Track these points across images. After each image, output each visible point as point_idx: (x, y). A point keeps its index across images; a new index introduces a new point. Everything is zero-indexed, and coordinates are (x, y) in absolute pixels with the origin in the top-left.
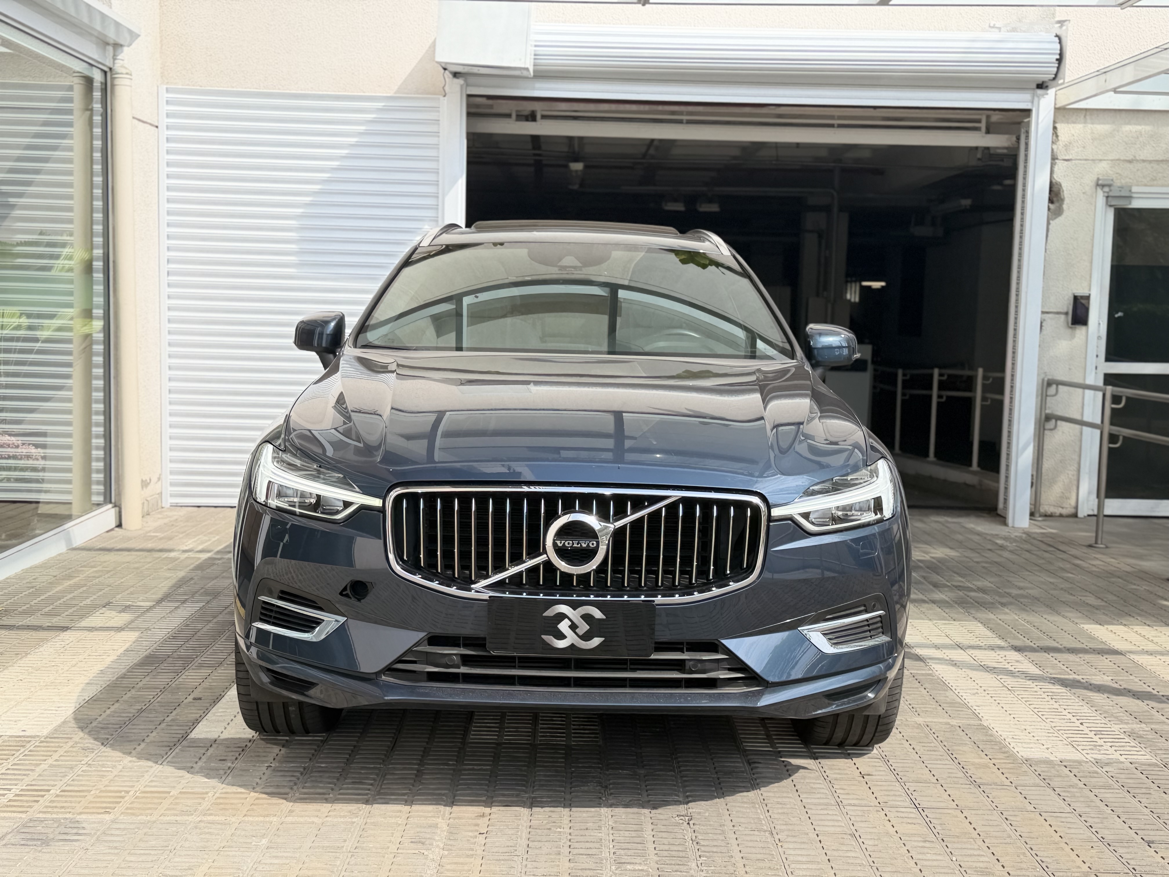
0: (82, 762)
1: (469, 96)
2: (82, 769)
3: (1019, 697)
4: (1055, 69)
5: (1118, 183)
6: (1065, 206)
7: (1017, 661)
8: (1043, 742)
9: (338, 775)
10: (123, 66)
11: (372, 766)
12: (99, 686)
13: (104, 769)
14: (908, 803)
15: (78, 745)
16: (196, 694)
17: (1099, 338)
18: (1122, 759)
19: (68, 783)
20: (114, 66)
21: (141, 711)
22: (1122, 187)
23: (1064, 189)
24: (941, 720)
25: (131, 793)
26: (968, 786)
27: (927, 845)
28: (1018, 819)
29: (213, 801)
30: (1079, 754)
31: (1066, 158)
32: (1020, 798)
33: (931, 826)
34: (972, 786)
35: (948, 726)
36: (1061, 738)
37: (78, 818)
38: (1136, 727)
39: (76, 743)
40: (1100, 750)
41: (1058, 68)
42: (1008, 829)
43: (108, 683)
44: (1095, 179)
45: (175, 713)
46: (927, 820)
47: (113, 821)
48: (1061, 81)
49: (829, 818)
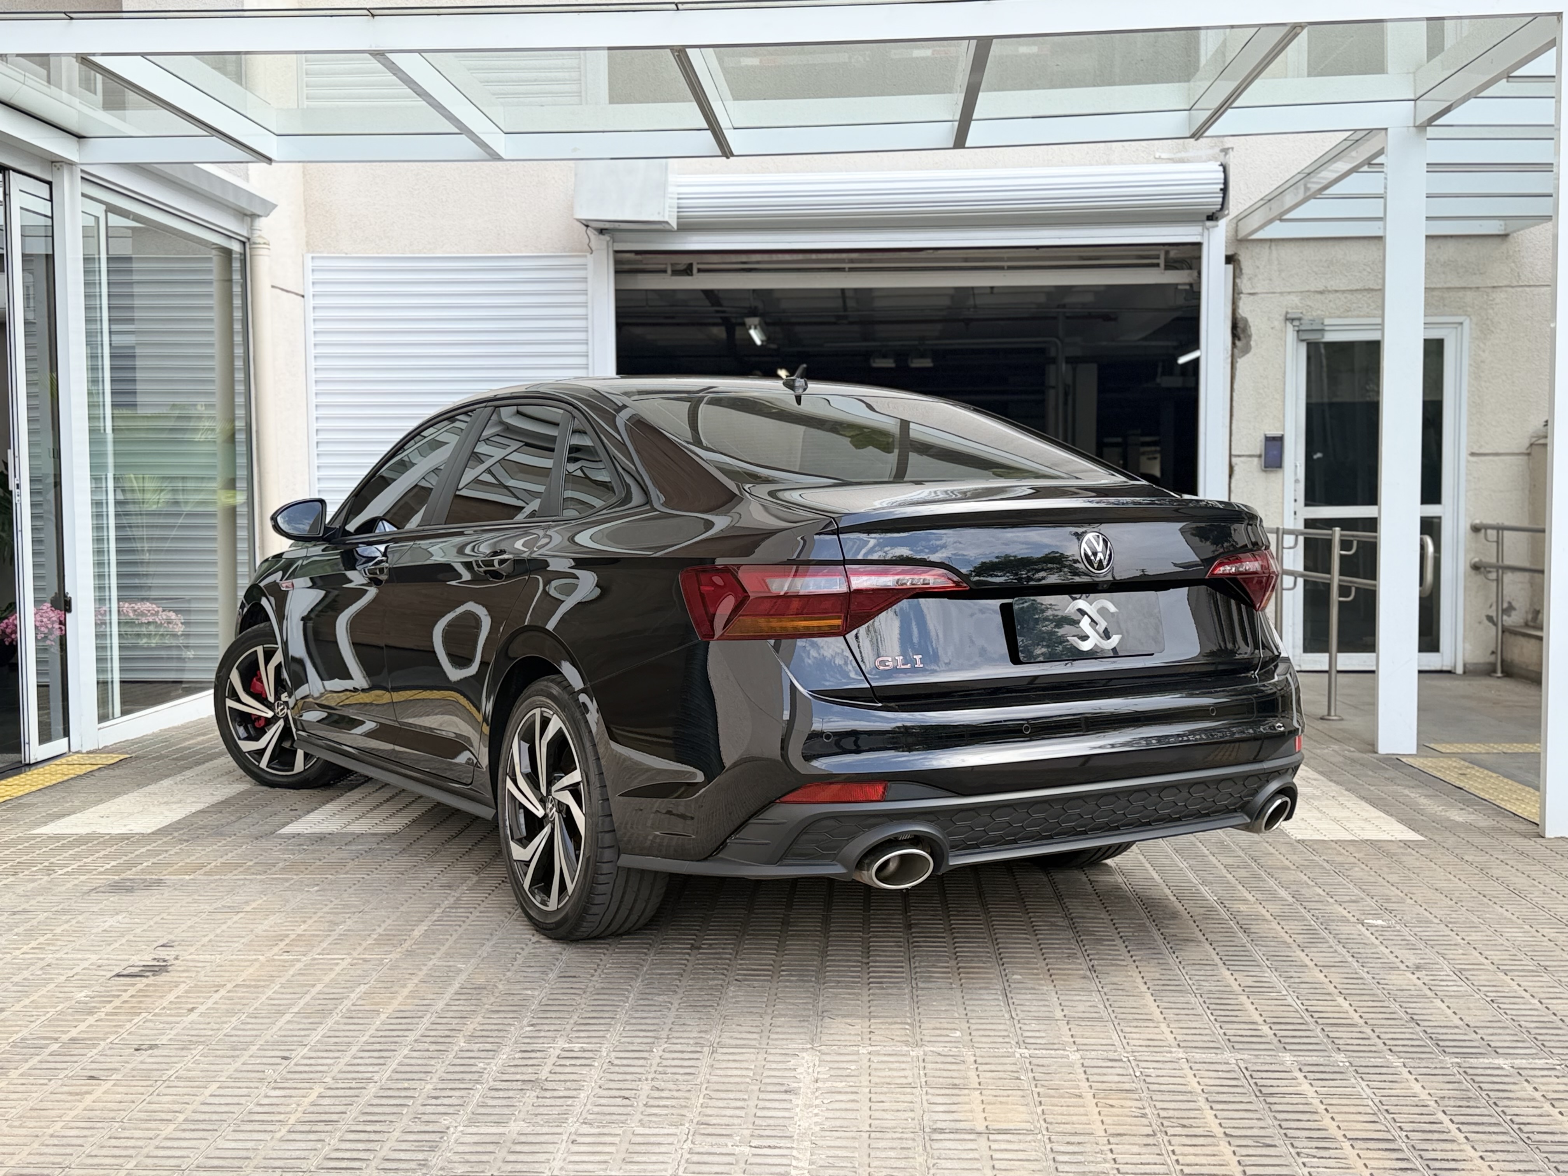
0: (177, 848)
1: (616, 252)
2: (175, 851)
4: (1220, 200)
5: (1307, 317)
6: (1252, 343)
10: (260, 237)
15: (177, 838)
16: (294, 807)
17: (1297, 481)
19: (161, 858)
20: (251, 237)
21: (240, 818)
22: (1313, 320)
23: (1251, 324)
25: (212, 864)
31: (1252, 291)
37: (163, 877)
41: (1224, 198)
44: (1284, 313)
45: (269, 818)
47: (191, 880)
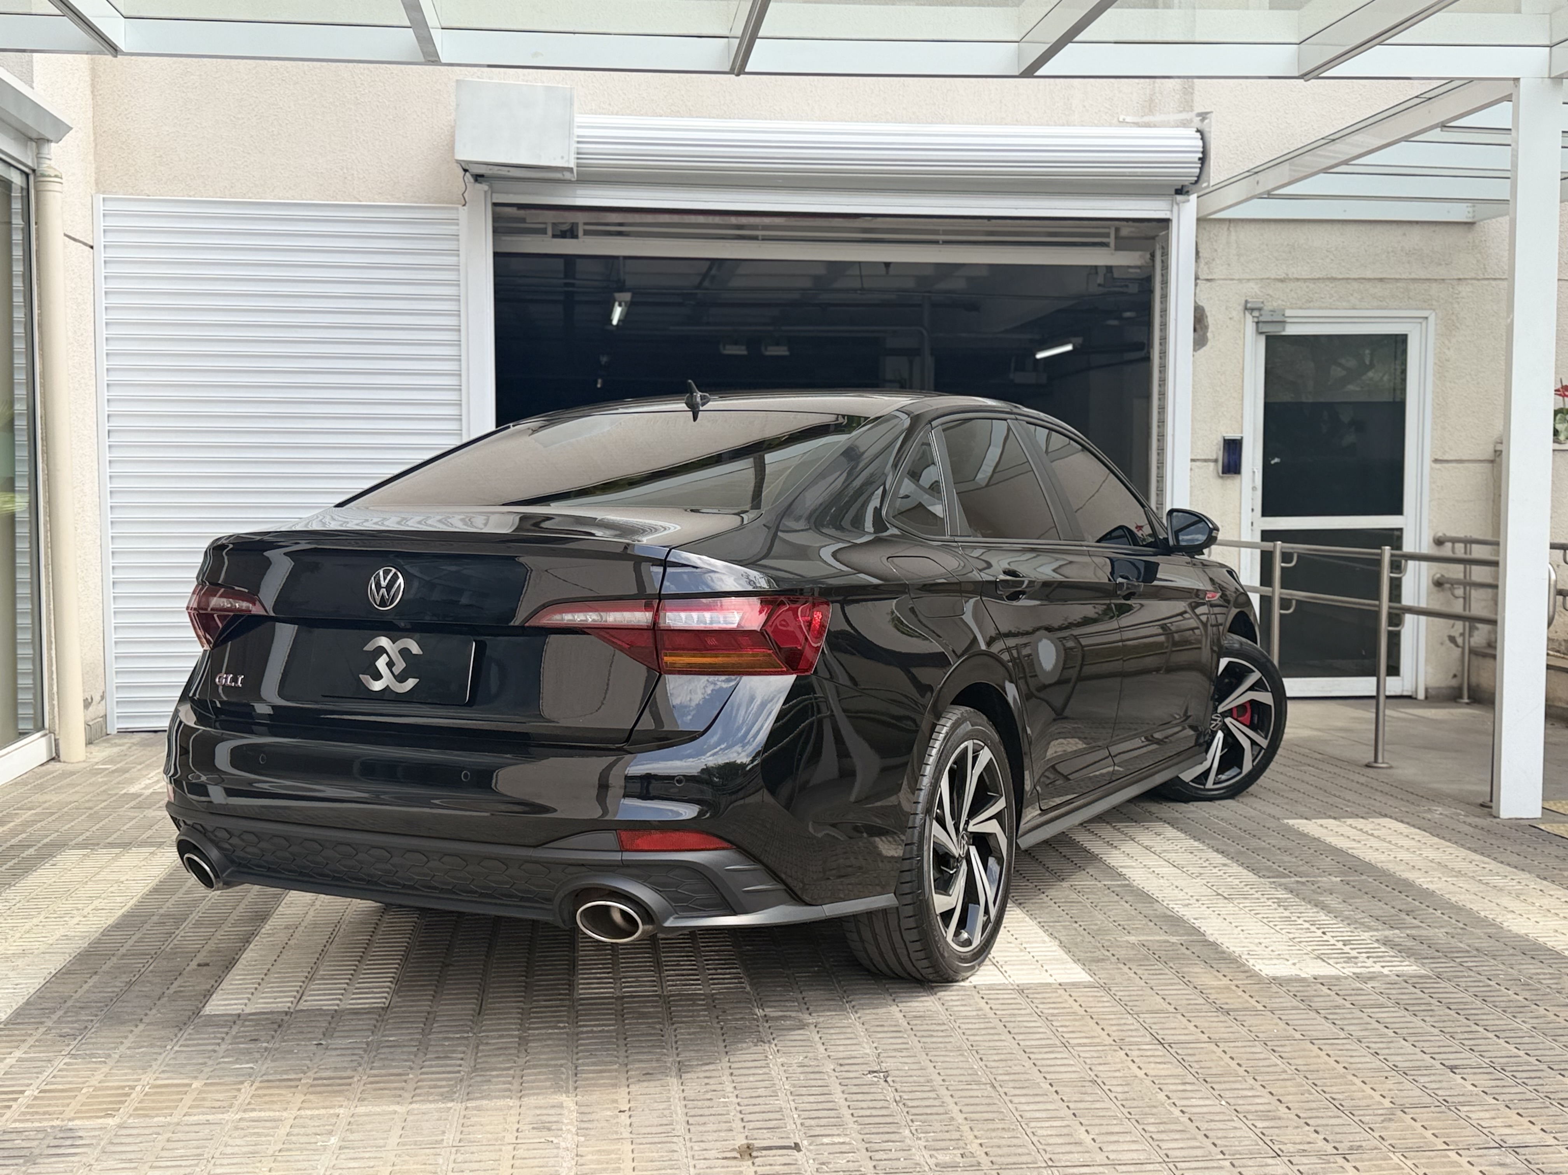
0: (63, 1053)
1: (495, 205)
2: (64, 1061)
3: (1241, 906)
4: (1198, 170)
5: (1268, 307)
6: (1209, 335)
7: (1225, 865)
8: (1287, 957)
9: (415, 1049)
10: (50, 167)
11: (458, 1036)
12: (67, 955)
13: (94, 1060)
14: (1148, 1038)
15: (53, 1031)
16: (201, 958)
17: (1254, 488)
18: (1386, 971)
19: (49, 1079)
20: (38, 167)
21: (130, 984)
22: (1274, 311)
23: (1208, 314)
24: (1158, 938)
25: (138, 1089)
26: (1215, 1014)
27: (1188, 1087)
28: (1288, 1049)
29: (252, 1093)
30: (1334, 969)
31: (1209, 277)
32: (1282, 1024)
33: (1186, 1064)
34: (1219, 1014)
35: (1168, 944)
36: (1305, 951)
37: (71, 1124)
38: (1389, 933)
39: (50, 1029)
40: (1356, 963)
41: (1201, 169)
42: (1279, 1062)
43: (78, 951)
44: (1243, 302)
45: (176, 983)
46: (1179, 1057)
47: (120, 1126)
48: (1205, 185)
49: (1059, 1062)
